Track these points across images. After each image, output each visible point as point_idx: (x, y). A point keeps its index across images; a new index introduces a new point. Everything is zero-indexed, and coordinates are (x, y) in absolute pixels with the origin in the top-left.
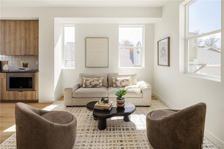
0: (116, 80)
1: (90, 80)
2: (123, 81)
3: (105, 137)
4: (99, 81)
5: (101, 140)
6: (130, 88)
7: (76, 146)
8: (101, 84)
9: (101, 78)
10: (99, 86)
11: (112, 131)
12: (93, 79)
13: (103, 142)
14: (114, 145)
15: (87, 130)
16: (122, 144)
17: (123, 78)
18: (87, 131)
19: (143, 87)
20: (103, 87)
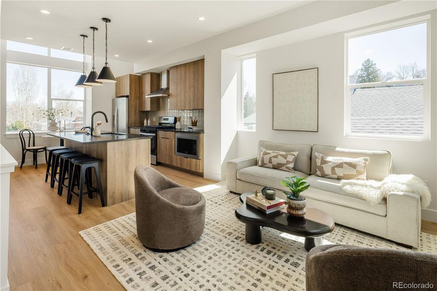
0: (324, 162)
1: (270, 153)
2: (340, 166)
3: (244, 256)
4: (286, 159)
5: (234, 256)
6: (350, 184)
7: (198, 245)
8: (291, 166)
9: (293, 153)
10: (286, 167)
11: (264, 253)
12: (277, 153)
13: (234, 259)
14: (246, 273)
15: (228, 233)
16: (260, 279)
17: (342, 158)
18: (227, 236)
19: (392, 189)
20: (294, 171)
